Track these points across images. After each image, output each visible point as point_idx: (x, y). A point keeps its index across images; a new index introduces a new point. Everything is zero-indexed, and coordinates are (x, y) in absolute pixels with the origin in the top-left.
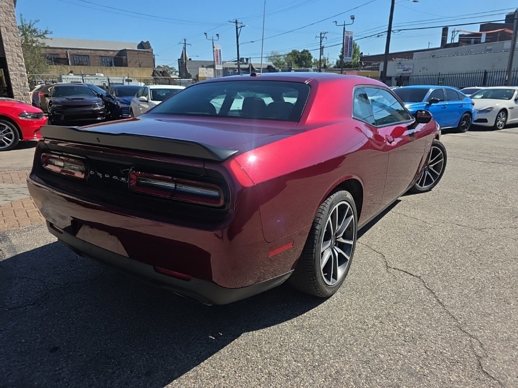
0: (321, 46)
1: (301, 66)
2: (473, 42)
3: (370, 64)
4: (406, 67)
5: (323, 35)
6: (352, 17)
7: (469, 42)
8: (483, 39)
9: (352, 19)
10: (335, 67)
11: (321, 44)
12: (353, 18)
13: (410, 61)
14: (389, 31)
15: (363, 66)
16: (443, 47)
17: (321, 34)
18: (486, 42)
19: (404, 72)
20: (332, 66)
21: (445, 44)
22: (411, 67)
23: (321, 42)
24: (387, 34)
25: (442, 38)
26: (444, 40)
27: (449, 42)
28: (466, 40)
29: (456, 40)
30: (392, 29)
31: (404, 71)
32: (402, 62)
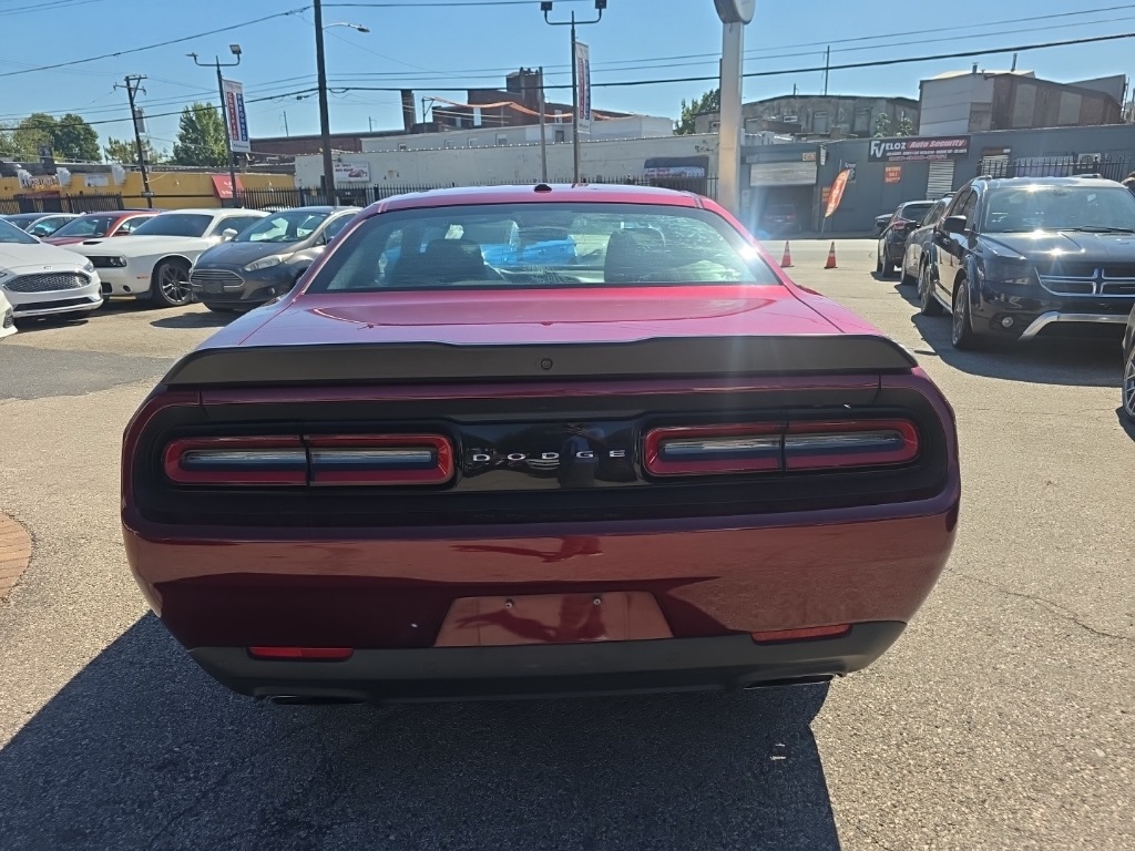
0: (133, 111)
1: (72, 156)
2: (459, 123)
3: (262, 159)
4: (356, 169)
5: (133, 84)
6: (235, 49)
7: (452, 123)
8: (478, 119)
9: (234, 52)
10: (172, 163)
11: (132, 106)
12: (237, 52)
13: (357, 156)
14: (322, 89)
15: (250, 163)
16: (408, 130)
17: (127, 79)
18: (484, 125)
19: (352, 179)
20: (164, 159)
21: (412, 125)
22: (366, 170)
23: (131, 99)
24: (318, 95)
25: (404, 108)
26: (408, 115)
27: (419, 120)
28: (447, 119)
29: (429, 119)
30: (328, 85)
31: (350, 176)
32: (342, 157)
